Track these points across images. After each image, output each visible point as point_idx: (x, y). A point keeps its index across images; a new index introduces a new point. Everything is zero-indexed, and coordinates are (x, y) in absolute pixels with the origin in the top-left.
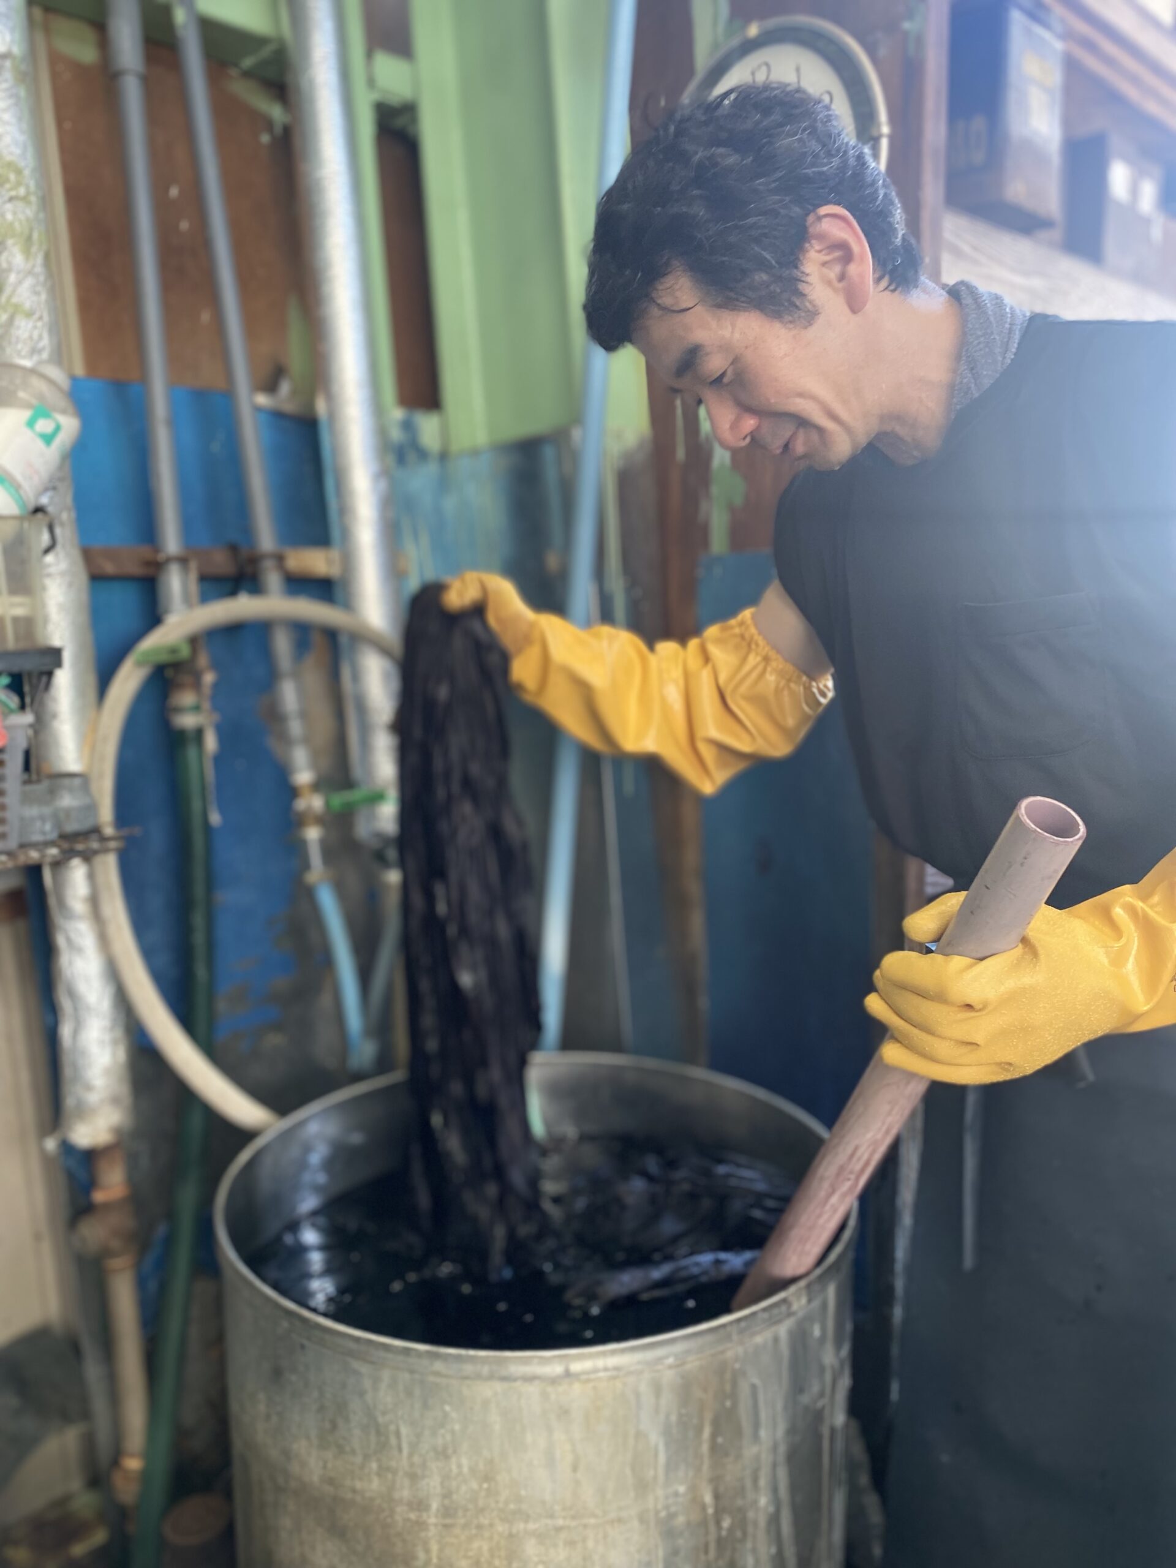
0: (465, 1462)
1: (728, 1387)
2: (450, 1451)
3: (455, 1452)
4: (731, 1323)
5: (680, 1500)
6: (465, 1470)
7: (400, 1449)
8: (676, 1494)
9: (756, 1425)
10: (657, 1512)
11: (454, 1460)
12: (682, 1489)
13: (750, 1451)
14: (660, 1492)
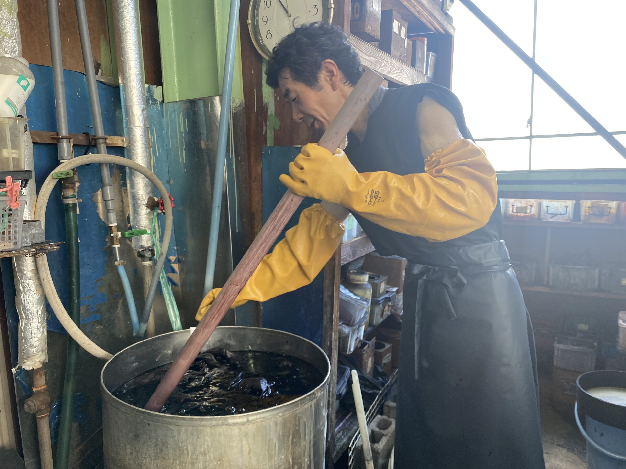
0: (212, 455)
1: (297, 423)
2: (207, 452)
3: (208, 452)
4: (299, 400)
5: (282, 460)
6: (212, 458)
7: (188, 455)
8: (281, 459)
9: (305, 435)
10: (275, 465)
11: (208, 455)
12: (283, 457)
13: (303, 443)
14: (276, 459)
